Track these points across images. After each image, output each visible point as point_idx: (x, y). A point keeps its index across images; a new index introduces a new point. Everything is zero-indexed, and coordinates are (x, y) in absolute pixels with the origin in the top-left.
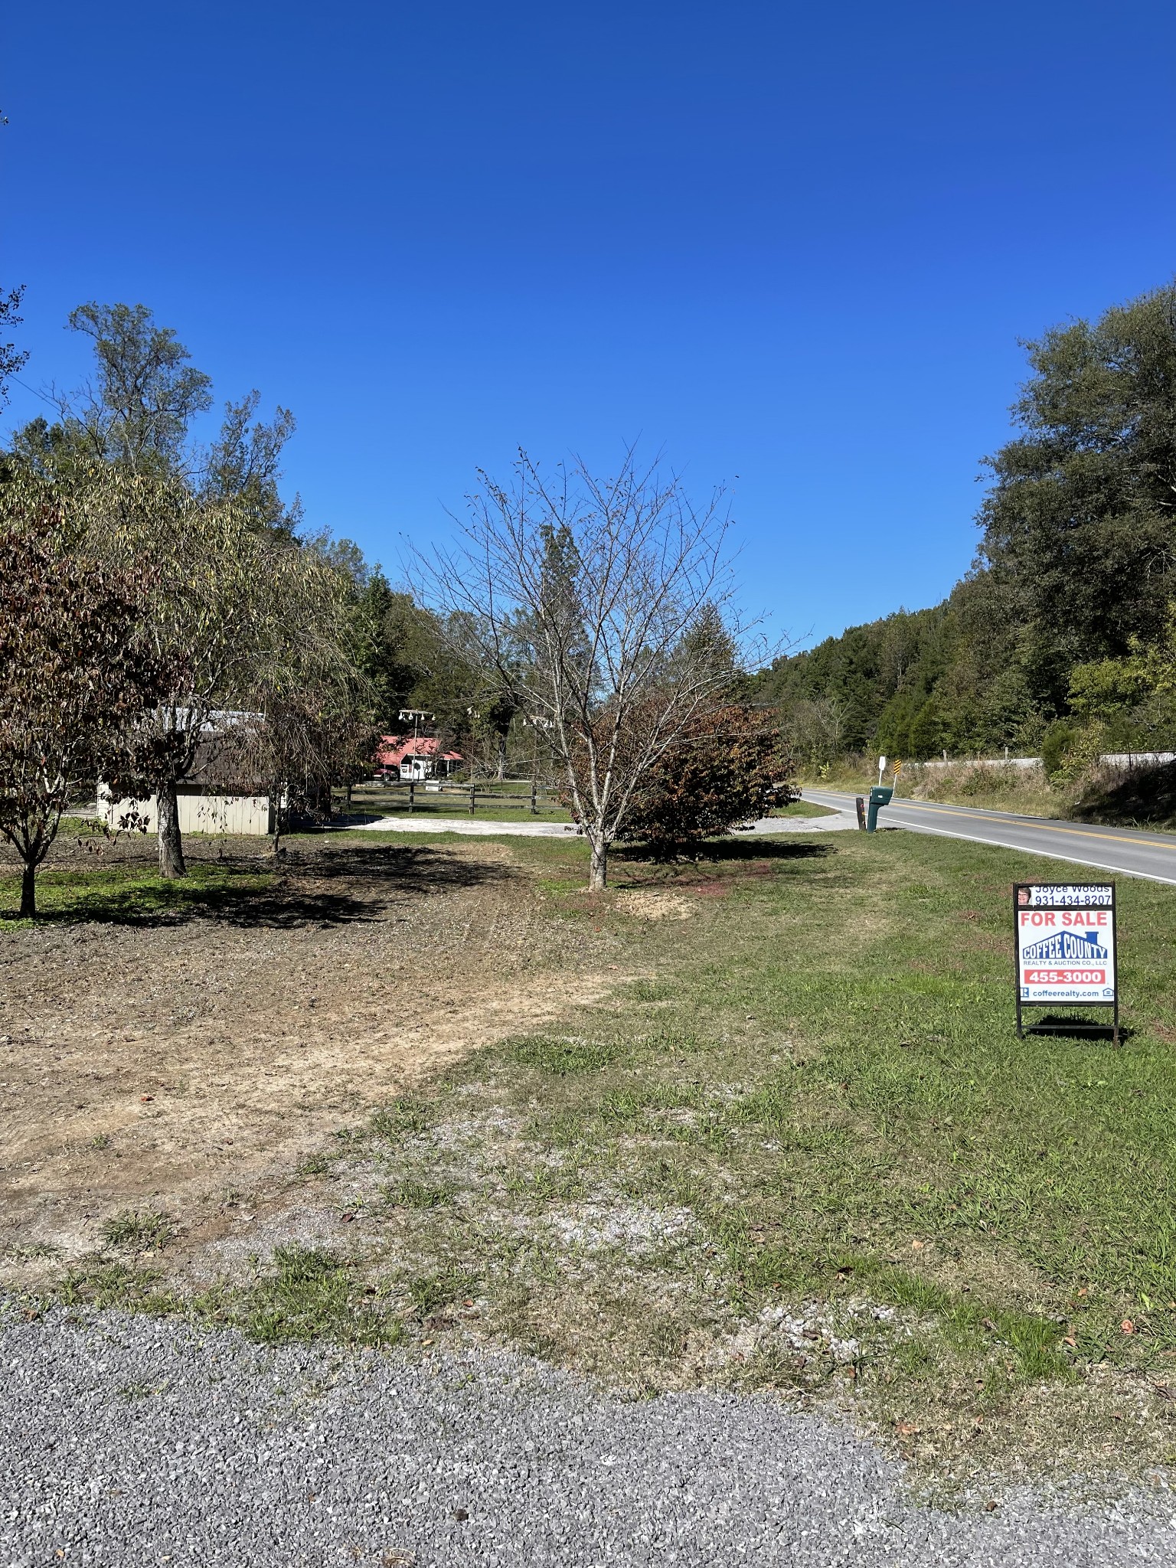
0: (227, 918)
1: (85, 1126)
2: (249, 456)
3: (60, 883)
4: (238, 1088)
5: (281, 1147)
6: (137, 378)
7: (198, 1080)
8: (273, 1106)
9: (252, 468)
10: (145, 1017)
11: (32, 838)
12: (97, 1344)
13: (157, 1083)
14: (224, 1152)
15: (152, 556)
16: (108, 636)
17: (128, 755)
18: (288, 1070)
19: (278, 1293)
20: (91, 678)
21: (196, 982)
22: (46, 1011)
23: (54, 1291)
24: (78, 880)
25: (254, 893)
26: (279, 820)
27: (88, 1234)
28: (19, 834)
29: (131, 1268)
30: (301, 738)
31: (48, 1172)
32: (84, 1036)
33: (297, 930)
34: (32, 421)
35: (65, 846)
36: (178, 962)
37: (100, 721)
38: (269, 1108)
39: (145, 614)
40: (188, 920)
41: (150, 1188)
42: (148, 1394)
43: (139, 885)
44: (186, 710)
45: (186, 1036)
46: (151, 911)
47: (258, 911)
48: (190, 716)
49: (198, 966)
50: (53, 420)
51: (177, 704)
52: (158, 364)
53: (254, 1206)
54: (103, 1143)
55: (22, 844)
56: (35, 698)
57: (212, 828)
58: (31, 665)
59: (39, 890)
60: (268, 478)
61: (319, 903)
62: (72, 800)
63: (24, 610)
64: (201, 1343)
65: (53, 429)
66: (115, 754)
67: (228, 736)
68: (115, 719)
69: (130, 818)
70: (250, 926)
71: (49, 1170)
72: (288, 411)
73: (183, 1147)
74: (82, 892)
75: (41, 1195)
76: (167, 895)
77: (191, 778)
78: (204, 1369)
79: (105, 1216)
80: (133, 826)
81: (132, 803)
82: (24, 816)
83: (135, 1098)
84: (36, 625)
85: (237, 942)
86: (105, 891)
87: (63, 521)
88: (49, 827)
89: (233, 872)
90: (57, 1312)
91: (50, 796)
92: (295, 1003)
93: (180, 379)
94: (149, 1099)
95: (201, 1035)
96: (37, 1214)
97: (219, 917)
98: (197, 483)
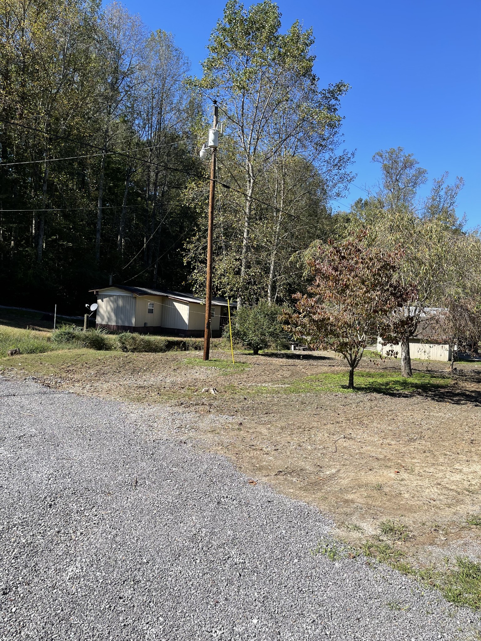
0: (430, 397)
1: (372, 478)
2: (443, 199)
3: (363, 376)
4: (437, 475)
5: (458, 508)
6: (397, 176)
7: (419, 468)
8: (454, 487)
9: (444, 204)
10: (396, 436)
11: (353, 357)
12: (378, 578)
13: (401, 465)
14: (431, 503)
15: (402, 245)
16: (384, 278)
17: (390, 326)
18: (461, 471)
19: (458, 580)
20: (377, 295)
21: (417, 423)
22: (358, 427)
23: (361, 548)
24: (369, 375)
25: (442, 387)
26: (454, 356)
27: (374, 526)
28: (348, 356)
29: (392, 547)
30: (466, 320)
31: (358, 494)
32: (371, 440)
33: (463, 406)
34: (358, 199)
35: (365, 361)
36: (409, 414)
37: (380, 312)
38: (452, 488)
39: (398, 269)
40: (413, 396)
41: (399, 512)
42: (399, 609)
43: (393, 379)
44: (414, 308)
45: (413, 447)
46: (398, 390)
47: (444, 395)
48: (416, 310)
49: (418, 416)
50: (365, 198)
51: (410, 305)
52: (405, 169)
53: (446, 534)
54: (379, 488)
55: (349, 359)
56: (356, 304)
57: (424, 357)
58: (354, 291)
59: (355, 378)
60: (451, 208)
61: (473, 394)
62: (368, 343)
63: (353, 270)
64: (423, 593)
65: (365, 201)
66: (385, 326)
67: (432, 318)
68: (385, 311)
69: (390, 352)
70: (441, 401)
71: (359, 494)
72: (461, 178)
73: (413, 497)
74: (371, 380)
75: (356, 504)
76: (405, 384)
77: (416, 336)
78: (424, 606)
79: (381, 520)
80: (391, 355)
81: (391, 346)
82: (351, 349)
83: (392, 471)
84: (357, 276)
85: (435, 408)
86: (380, 380)
87: (368, 235)
88: (359, 354)
89: (432, 377)
90: (362, 557)
91: (360, 341)
92: (463, 440)
93: (414, 173)
94: (398, 472)
95: (420, 447)
96: (354, 512)
97: (426, 396)
98: (420, 214)
